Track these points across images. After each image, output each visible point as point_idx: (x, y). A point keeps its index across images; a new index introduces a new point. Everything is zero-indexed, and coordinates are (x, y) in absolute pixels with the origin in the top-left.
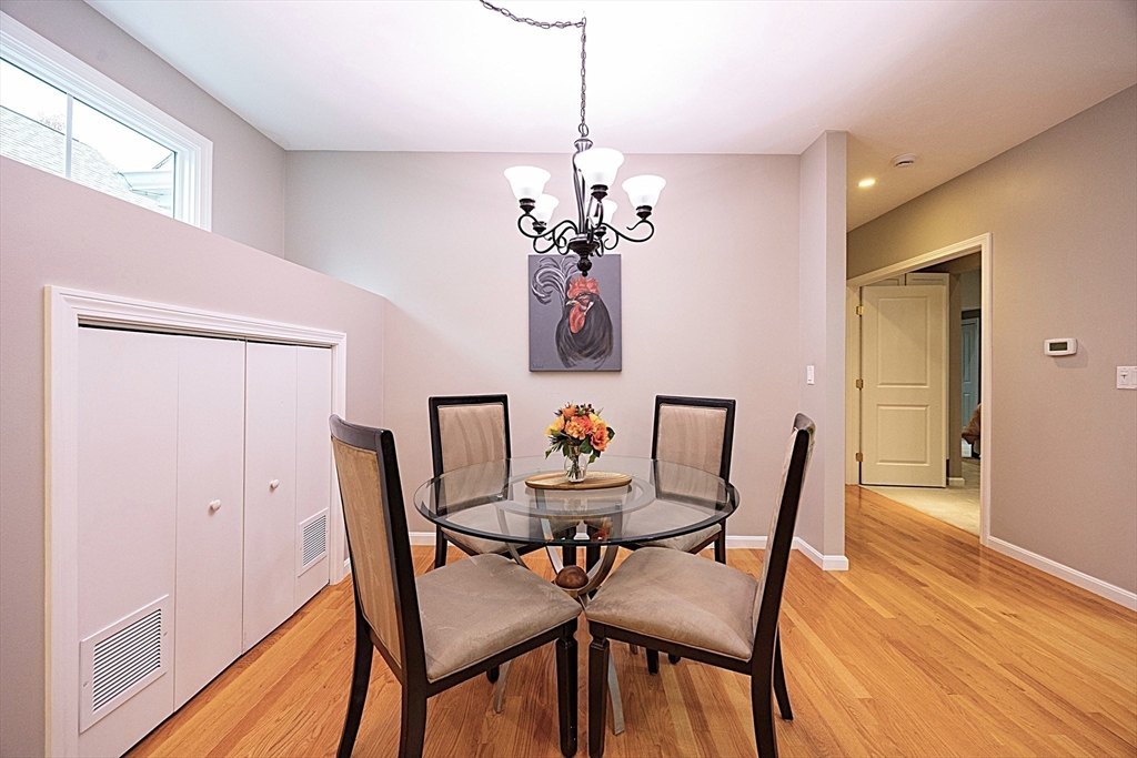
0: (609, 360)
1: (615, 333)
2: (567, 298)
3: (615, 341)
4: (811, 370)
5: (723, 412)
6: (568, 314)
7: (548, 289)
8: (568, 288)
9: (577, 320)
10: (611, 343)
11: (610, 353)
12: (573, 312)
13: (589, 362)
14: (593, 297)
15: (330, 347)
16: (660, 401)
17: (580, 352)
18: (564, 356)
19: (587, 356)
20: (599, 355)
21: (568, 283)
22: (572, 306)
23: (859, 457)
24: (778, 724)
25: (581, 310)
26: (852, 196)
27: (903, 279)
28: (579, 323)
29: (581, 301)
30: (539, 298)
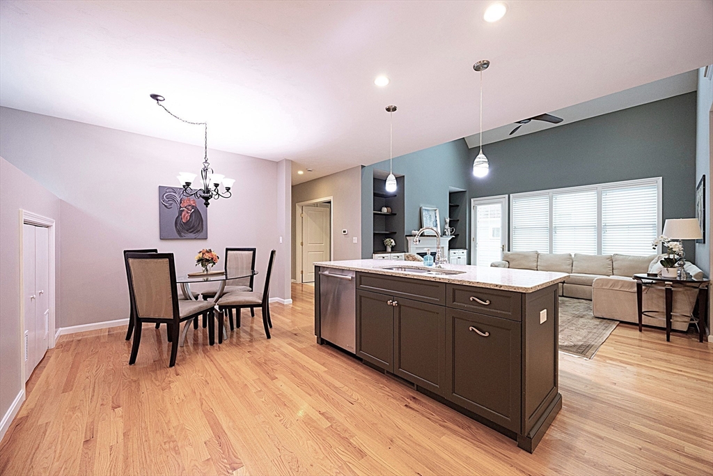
0: (202, 234)
1: (204, 223)
2: (181, 207)
3: (204, 227)
4: (281, 238)
5: (252, 252)
6: (181, 215)
7: (171, 202)
8: (181, 202)
9: (186, 217)
10: (202, 227)
11: (202, 231)
12: (183, 213)
13: (192, 235)
14: (193, 207)
15: (48, 227)
16: (227, 250)
17: (187, 231)
18: (179, 232)
19: (191, 232)
20: (197, 232)
21: (181, 200)
22: (183, 210)
23: (302, 271)
24: (269, 329)
25: (187, 212)
26: (294, 176)
27: (316, 205)
28: (187, 218)
29: (188, 209)
30: (166, 206)
